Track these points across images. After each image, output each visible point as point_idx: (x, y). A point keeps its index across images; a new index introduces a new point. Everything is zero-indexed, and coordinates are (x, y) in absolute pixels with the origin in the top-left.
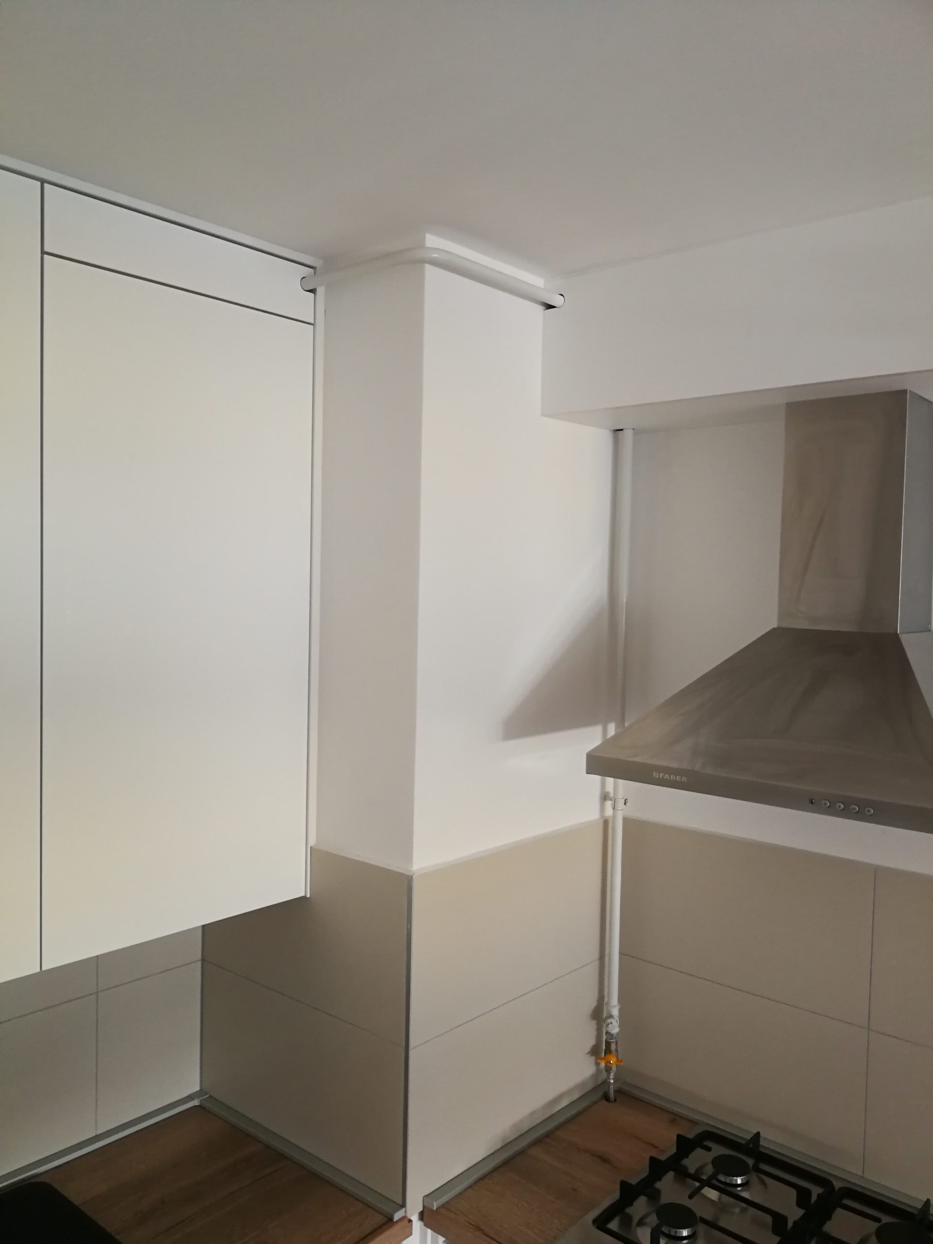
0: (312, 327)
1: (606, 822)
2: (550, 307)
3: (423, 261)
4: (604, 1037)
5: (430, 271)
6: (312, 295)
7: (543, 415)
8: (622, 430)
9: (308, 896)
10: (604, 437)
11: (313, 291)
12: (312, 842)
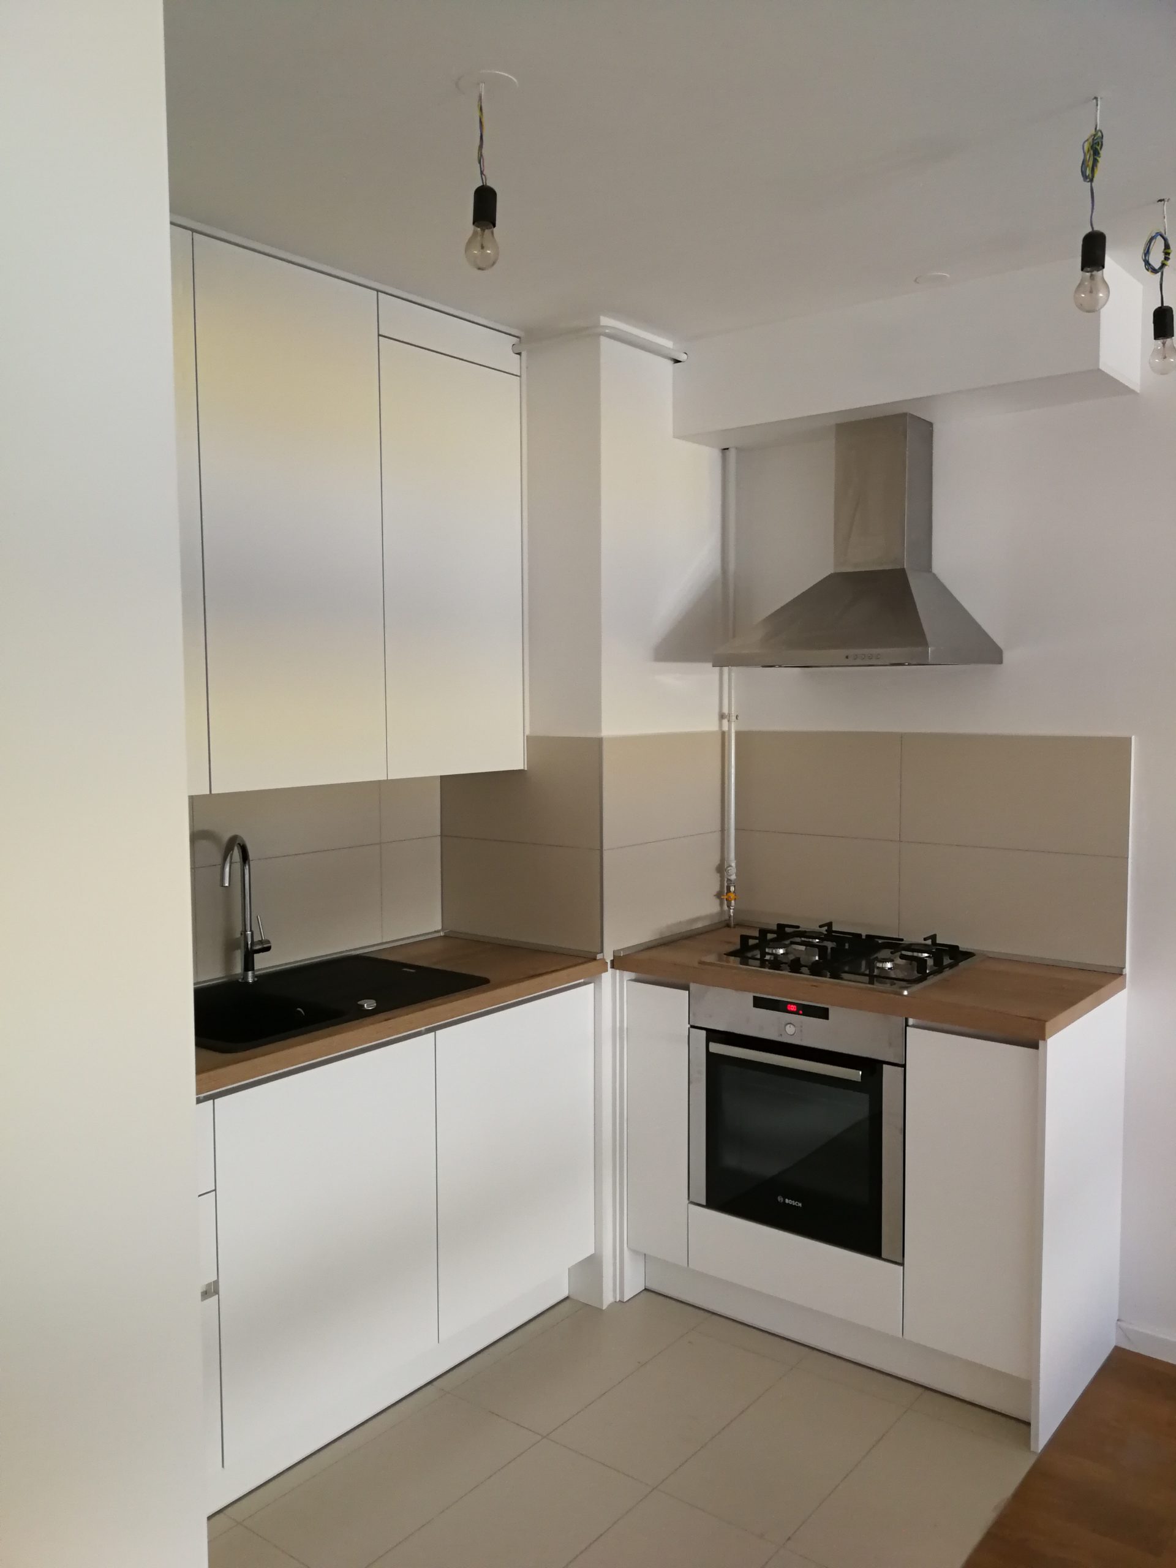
0: (519, 378)
1: (723, 733)
2: (677, 361)
3: (600, 334)
4: (726, 884)
5: (604, 341)
6: (518, 356)
7: (674, 437)
8: (728, 449)
9: (526, 769)
10: (716, 454)
11: (519, 354)
12: (527, 733)
